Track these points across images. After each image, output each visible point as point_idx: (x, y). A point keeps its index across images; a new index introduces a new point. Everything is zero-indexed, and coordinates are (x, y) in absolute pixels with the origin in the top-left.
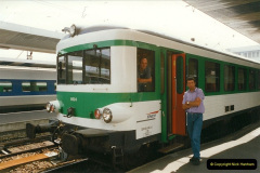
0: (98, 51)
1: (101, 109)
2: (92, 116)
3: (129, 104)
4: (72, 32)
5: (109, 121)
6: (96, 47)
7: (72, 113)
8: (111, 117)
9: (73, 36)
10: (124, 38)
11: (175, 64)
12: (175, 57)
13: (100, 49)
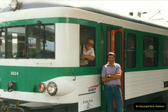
0: (42, 27)
1: (46, 83)
2: (35, 90)
3: (73, 77)
4: (14, 7)
5: (54, 94)
6: (40, 23)
7: (13, 87)
8: (56, 90)
9: (14, 10)
10: (67, 16)
11: (113, 39)
12: (113, 32)
13: (44, 25)
